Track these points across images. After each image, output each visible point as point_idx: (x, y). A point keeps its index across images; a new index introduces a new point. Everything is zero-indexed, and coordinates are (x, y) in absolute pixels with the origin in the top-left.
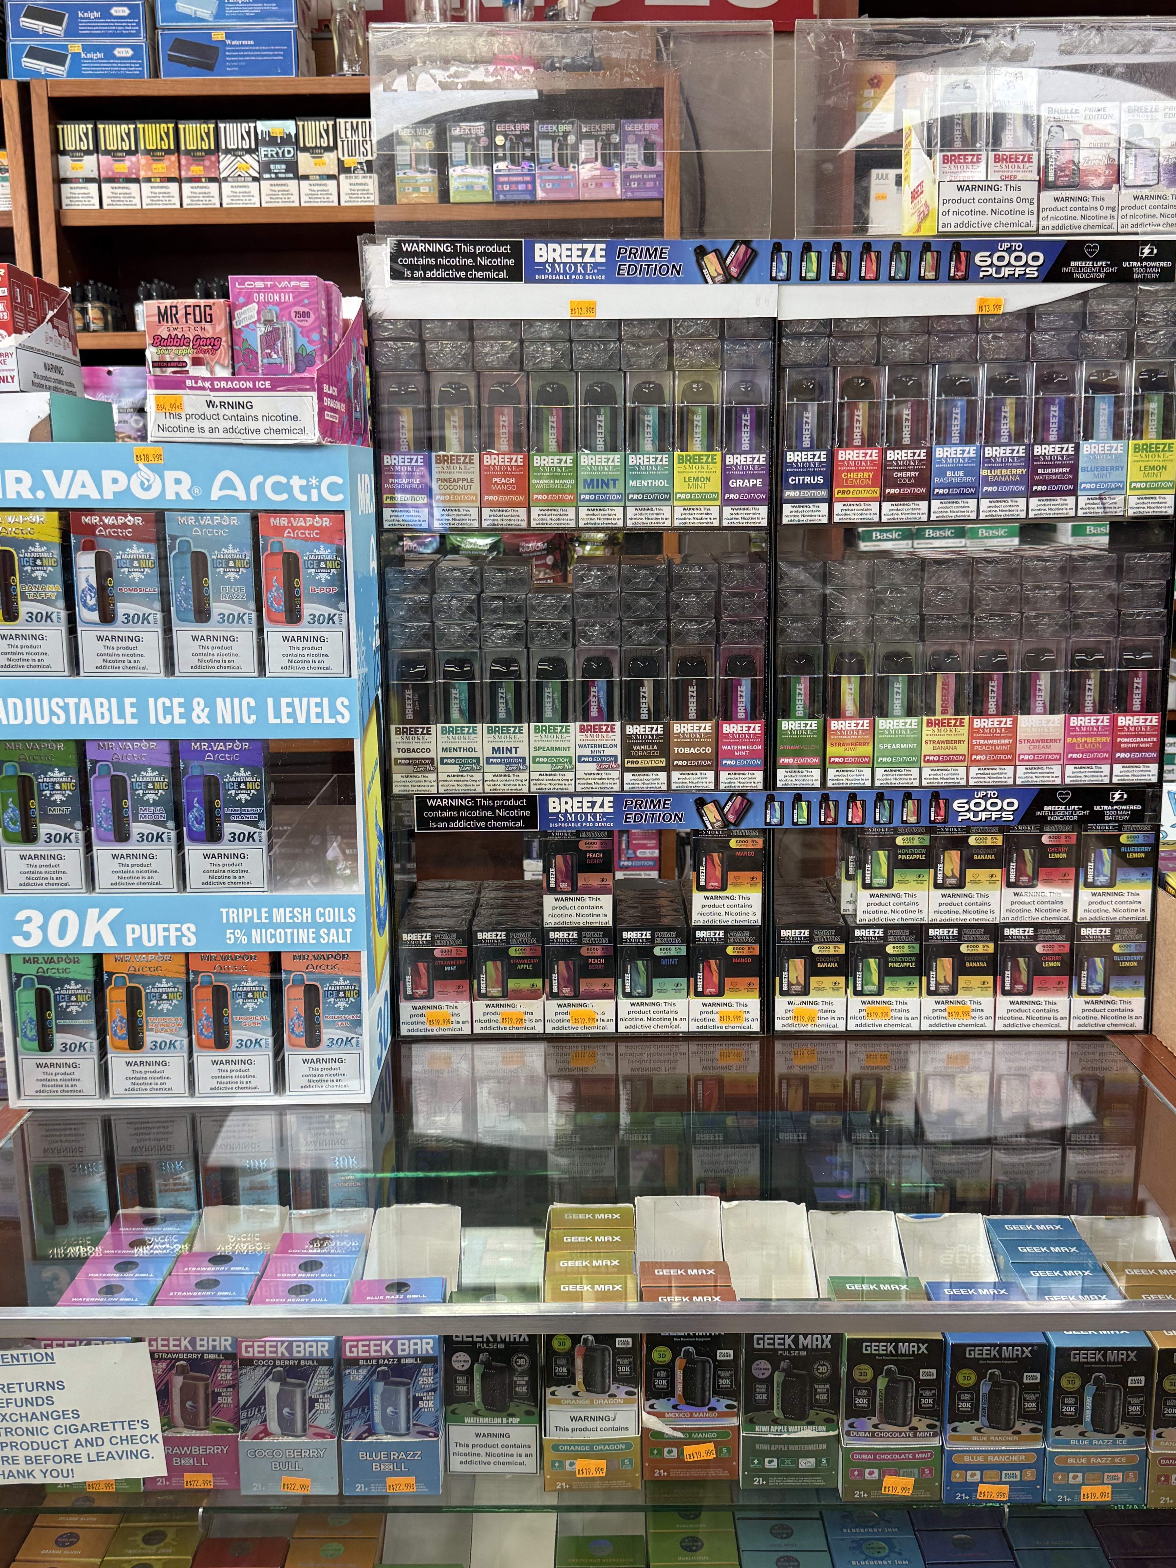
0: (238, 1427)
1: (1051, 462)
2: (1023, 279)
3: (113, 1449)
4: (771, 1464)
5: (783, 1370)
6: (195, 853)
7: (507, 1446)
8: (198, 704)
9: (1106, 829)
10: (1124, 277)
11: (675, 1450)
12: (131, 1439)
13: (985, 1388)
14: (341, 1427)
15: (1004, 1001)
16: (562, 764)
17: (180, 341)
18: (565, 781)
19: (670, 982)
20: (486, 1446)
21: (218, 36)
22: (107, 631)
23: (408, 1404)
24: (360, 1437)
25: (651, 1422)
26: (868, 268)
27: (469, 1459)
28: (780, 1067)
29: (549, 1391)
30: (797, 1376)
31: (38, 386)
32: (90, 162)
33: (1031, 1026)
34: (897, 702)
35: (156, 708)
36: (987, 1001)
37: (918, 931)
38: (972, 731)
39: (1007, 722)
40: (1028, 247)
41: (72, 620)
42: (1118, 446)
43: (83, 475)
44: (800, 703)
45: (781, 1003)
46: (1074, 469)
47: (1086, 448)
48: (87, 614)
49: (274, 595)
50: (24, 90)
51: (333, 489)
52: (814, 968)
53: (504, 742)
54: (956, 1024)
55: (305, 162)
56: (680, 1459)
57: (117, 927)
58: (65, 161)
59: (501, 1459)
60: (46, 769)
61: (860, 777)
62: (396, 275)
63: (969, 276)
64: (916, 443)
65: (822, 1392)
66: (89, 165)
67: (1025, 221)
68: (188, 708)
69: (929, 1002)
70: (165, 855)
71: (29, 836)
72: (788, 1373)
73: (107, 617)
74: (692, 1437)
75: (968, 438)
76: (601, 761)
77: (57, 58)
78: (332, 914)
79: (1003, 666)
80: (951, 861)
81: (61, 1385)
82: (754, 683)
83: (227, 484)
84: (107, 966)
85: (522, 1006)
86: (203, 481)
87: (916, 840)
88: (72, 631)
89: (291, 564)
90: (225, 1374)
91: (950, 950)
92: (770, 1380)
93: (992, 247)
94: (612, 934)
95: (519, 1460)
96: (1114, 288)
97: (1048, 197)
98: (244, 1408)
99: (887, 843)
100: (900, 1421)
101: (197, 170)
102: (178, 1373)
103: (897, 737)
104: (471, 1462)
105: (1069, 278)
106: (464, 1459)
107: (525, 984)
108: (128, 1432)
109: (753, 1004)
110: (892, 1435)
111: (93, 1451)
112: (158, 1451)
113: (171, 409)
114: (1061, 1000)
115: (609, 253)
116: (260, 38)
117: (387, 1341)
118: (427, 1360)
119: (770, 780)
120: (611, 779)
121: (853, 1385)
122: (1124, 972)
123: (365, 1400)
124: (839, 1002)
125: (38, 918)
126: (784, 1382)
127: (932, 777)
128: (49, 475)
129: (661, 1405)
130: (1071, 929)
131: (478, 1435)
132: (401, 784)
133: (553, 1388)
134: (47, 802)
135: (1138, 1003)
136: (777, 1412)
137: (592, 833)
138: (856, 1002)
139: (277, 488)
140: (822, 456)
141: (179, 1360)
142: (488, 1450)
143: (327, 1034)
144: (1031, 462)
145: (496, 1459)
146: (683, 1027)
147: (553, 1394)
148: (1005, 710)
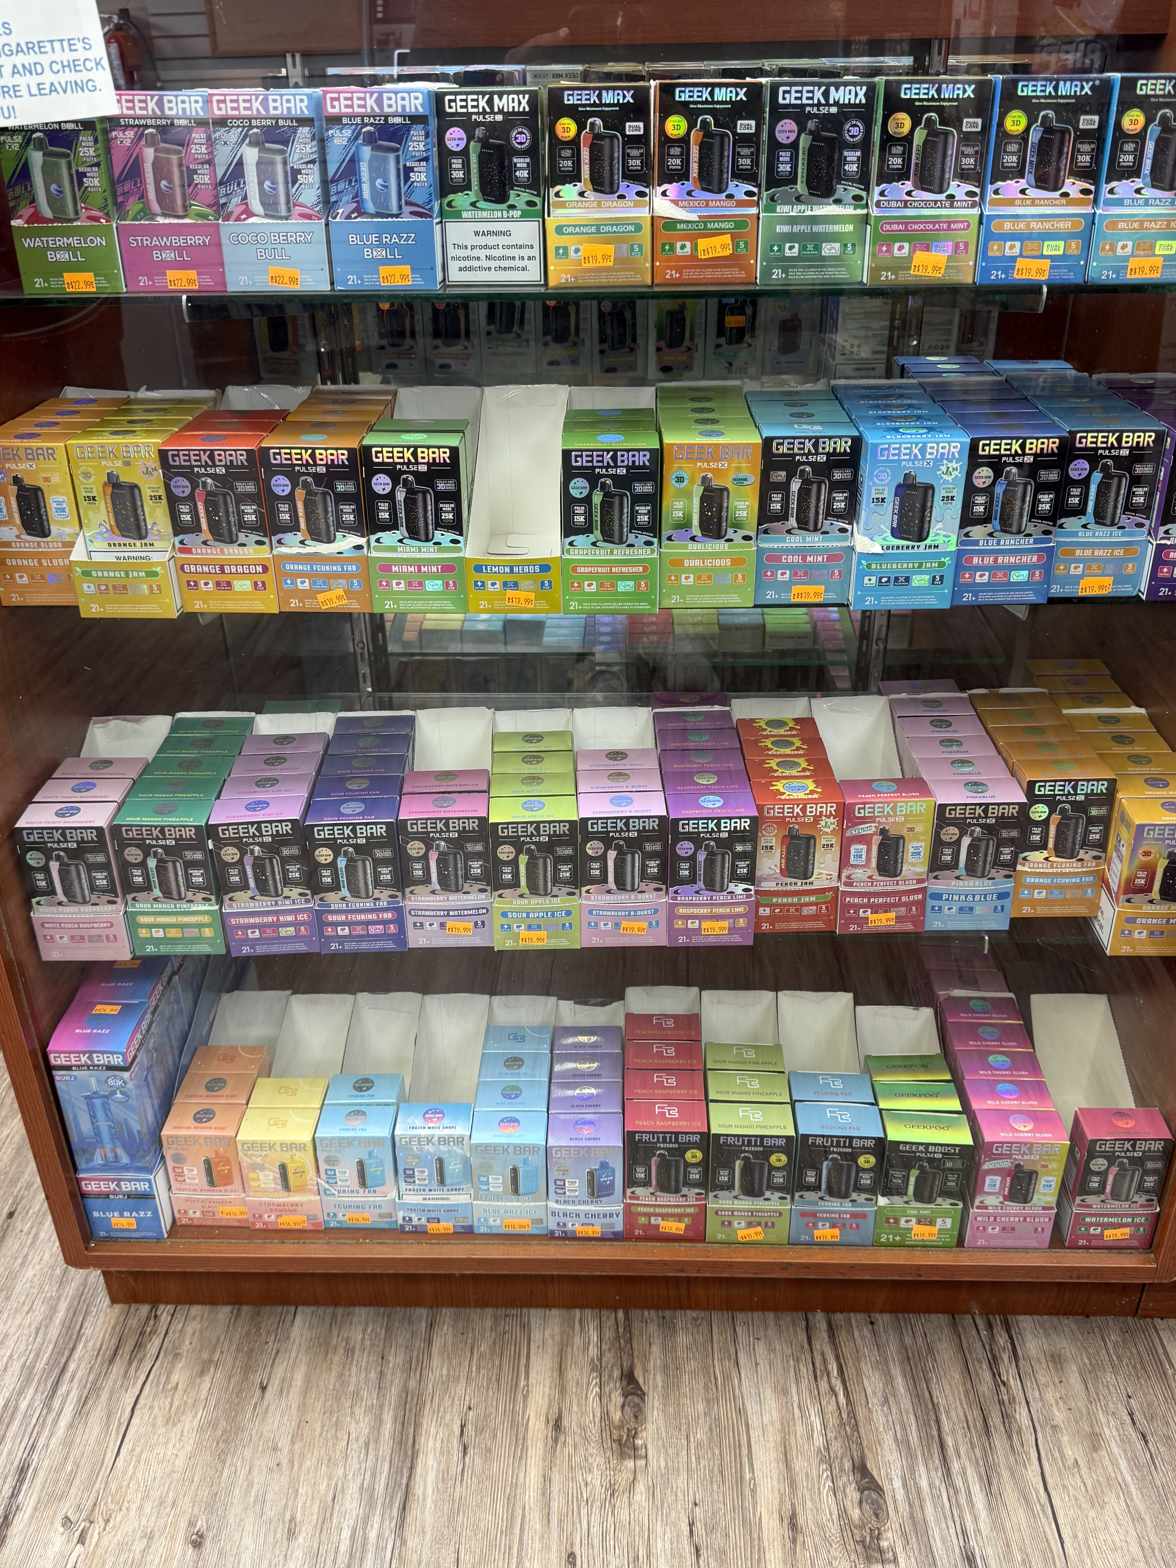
0: (221, 211)
3: (55, 79)
4: (792, 250)
5: (811, 132)
7: (509, 247)
11: (688, 244)
12: (73, 66)
13: (1034, 136)
14: (328, 204)
20: (486, 247)
23: (398, 176)
24: (348, 217)
25: (664, 210)
27: (468, 264)
29: (553, 191)
30: (825, 139)
56: (693, 257)
59: (503, 264)
65: (852, 161)
72: (815, 136)
74: (707, 229)
90: (199, 144)
92: (795, 145)
95: (521, 264)
98: (221, 183)
100: (936, 187)
102: (148, 145)
104: (470, 269)
106: (463, 264)
108: (68, 56)
110: (927, 204)
111: (33, 80)
117: (372, 94)
118: (416, 119)
121: (888, 140)
123: (350, 169)
126: (811, 147)
129: (675, 189)
131: (477, 233)
133: (558, 188)
136: (800, 187)
141: (146, 127)
142: (489, 252)
145: (497, 263)
147: (557, 195)
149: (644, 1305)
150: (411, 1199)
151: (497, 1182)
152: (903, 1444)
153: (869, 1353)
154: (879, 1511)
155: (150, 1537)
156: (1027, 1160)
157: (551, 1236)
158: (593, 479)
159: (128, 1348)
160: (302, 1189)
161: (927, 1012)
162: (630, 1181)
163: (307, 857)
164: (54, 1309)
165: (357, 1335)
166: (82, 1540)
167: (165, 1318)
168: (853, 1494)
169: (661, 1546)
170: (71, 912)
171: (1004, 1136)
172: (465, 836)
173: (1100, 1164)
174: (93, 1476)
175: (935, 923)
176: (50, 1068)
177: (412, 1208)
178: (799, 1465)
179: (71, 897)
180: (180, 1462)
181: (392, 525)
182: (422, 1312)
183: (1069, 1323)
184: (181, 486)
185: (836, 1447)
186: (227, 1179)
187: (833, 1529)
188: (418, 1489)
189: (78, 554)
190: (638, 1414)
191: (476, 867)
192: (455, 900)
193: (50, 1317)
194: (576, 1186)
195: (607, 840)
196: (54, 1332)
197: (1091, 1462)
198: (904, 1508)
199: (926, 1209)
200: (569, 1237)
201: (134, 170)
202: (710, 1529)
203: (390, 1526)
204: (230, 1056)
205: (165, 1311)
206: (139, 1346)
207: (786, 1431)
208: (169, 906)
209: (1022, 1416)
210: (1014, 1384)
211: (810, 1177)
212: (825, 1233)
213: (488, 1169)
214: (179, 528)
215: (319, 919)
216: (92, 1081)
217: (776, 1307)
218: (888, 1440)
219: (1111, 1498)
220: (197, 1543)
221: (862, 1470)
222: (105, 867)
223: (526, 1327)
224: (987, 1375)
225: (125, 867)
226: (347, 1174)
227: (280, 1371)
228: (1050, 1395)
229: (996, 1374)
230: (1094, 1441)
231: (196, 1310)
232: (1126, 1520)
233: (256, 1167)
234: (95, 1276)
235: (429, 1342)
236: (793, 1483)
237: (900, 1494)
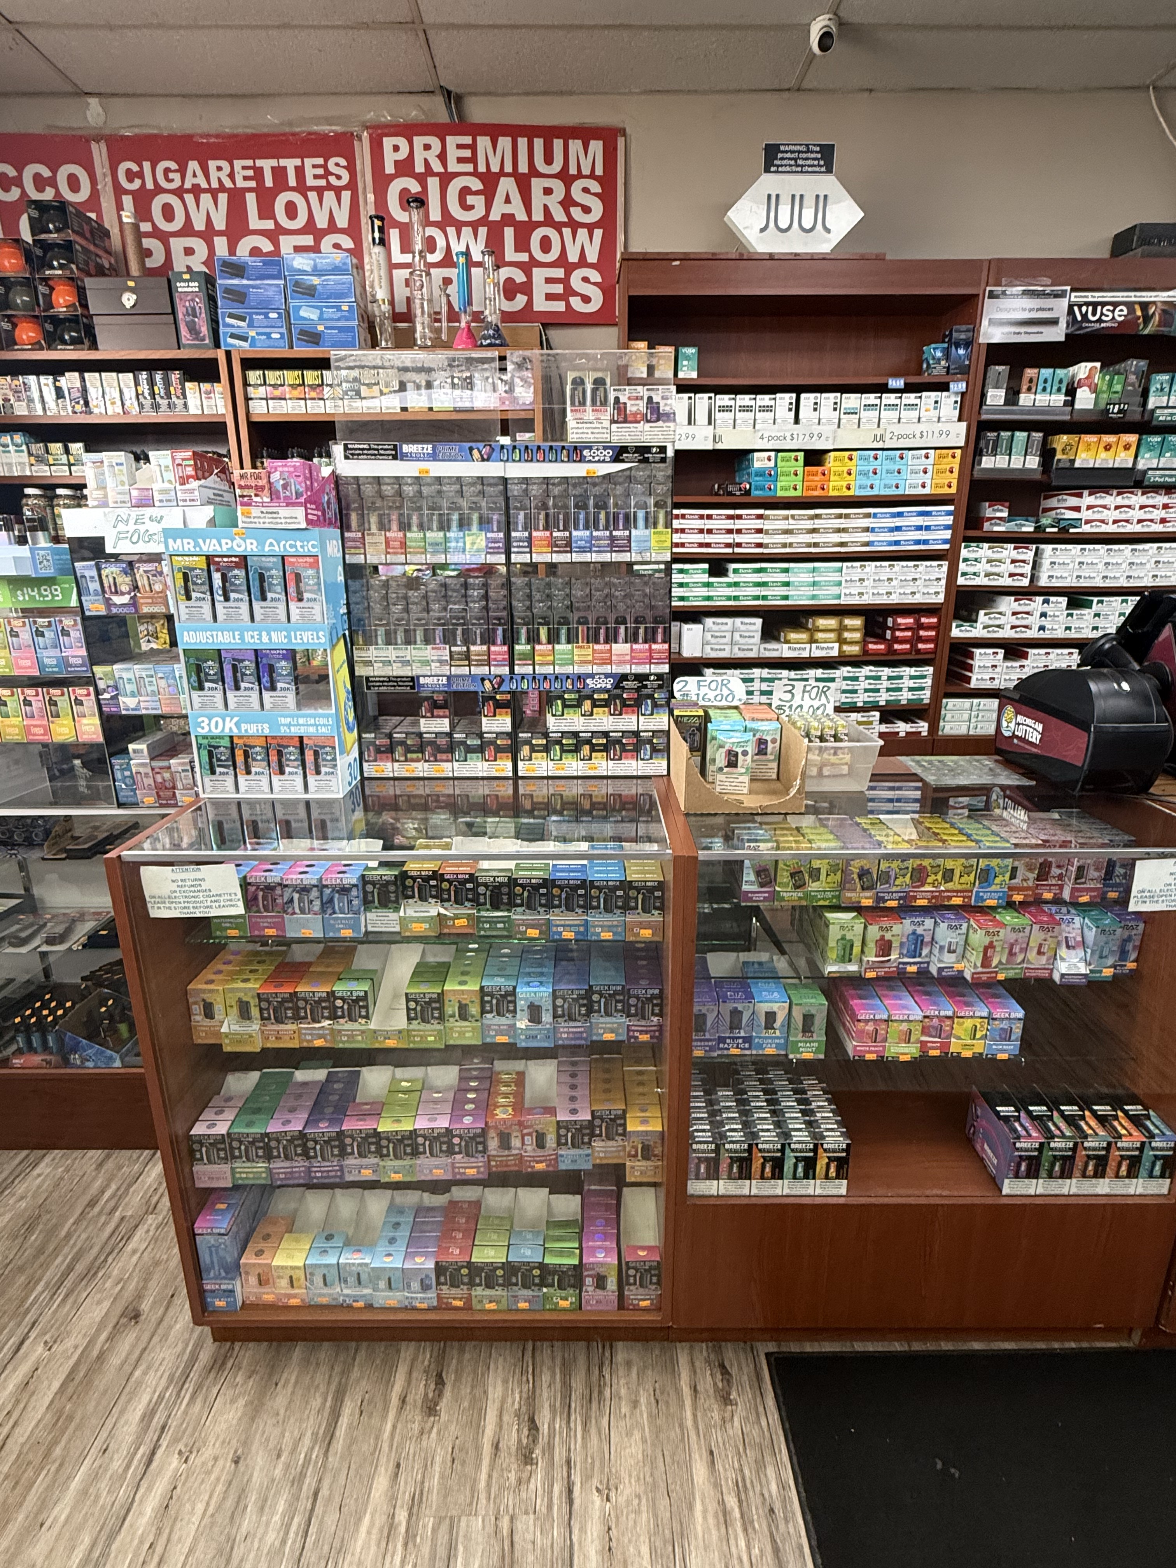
0: (285, 912)
1: (621, 538)
2: (604, 461)
3: (224, 904)
4: (487, 926)
5: (490, 890)
6: (266, 695)
7: (386, 920)
8: (264, 634)
9: (649, 691)
10: (646, 461)
11: (452, 922)
13: (564, 896)
14: (323, 910)
15: (611, 763)
16: (427, 663)
17: (249, 487)
18: (426, 670)
19: (474, 755)
20: (381, 920)
21: (321, 328)
22: (227, 604)
23: (348, 903)
24: (330, 915)
25: (442, 911)
26: (540, 456)
27: (374, 924)
28: (521, 791)
29: (403, 900)
30: (495, 892)
31: (209, 503)
32: (262, 389)
33: (622, 773)
34: (563, 638)
35: (247, 636)
36: (604, 763)
37: (575, 734)
38: (594, 651)
39: (607, 647)
40: (605, 448)
41: (213, 600)
42: (647, 532)
43: (214, 541)
44: (523, 638)
45: (520, 764)
46: (629, 541)
47: (634, 532)
48: (219, 598)
49: (292, 590)
50: (228, 354)
51: (313, 546)
52: (533, 750)
53: (401, 654)
54: (592, 773)
55: (364, 392)
56: (453, 925)
57: (237, 725)
58: (250, 389)
59: (386, 926)
60: (206, 661)
61: (549, 670)
62: (346, 458)
63: (582, 460)
64: (565, 529)
65: (505, 899)
66: (261, 391)
67: (605, 437)
68: (260, 635)
69: (581, 763)
70: (255, 695)
71: (201, 688)
72: (492, 891)
73: (227, 599)
74: (456, 917)
75: (587, 527)
76: (441, 662)
77: (245, 339)
78: (322, 721)
79: (606, 623)
80: (587, 705)
81: (203, 880)
82: (504, 631)
83: (271, 544)
84: (235, 741)
85: (414, 765)
86: (261, 544)
87: (573, 696)
88: (213, 605)
89: (298, 578)
90: (278, 891)
91: (588, 742)
92: (485, 895)
93: (590, 448)
94: (450, 735)
95: (393, 926)
96: (643, 465)
97: (614, 426)
98: (286, 904)
99: (561, 697)
100: (533, 909)
101: (313, 394)
102: (260, 891)
103: (563, 653)
104: (375, 927)
105: (623, 461)
106: (372, 924)
107: (414, 756)
109: (509, 765)
110: (530, 914)
111: (217, 904)
112: (241, 904)
113: (247, 515)
114: (634, 763)
115: (434, 449)
116: (341, 329)
117: (339, 879)
118: (355, 886)
119: (512, 671)
120: (446, 670)
121: (515, 895)
122: (659, 751)
123: (331, 900)
124: (544, 763)
125: (207, 721)
126: (491, 896)
127: (578, 670)
128: (201, 541)
129: (446, 904)
130: (636, 734)
131: (377, 916)
132: (360, 671)
133: (405, 899)
134: (207, 674)
135: (664, 763)
136: (488, 907)
137: (439, 692)
138: (551, 763)
139: (291, 546)
140: (526, 534)
141: (261, 885)
142: (382, 922)
143: (323, 770)
144: (612, 538)
145: (384, 926)
146: (481, 774)
147: (405, 901)
148: (607, 641)
149: (453, 1339)
150: (346, 1291)
151: (382, 1284)
152: (553, 1408)
153: (548, 1362)
154: (535, 1441)
155: (216, 1459)
156: (602, 1271)
157: (406, 1308)
158: (417, 1002)
159: (217, 1366)
160: (300, 1287)
161: (579, 1197)
162: (438, 1283)
163: (304, 1146)
164: (187, 1345)
165: (322, 1355)
166: (186, 1461)
167: (237, 1348)
168: (526, 1432)
169: (438, 1459)
170: (209, 1168)
171: (592, 1260)
172: (368, 1136)
173: (632, 1272)
174: (195, 1430)
175: (562, 1167)
176: (194, 1235)
177: (347, 1296)
178: (506, 1418)
179: (210, 1162)
180: (235, 1422)
181: (343, 1017)
182: (353, 1344)
183: (639, 1345)
184: (264, 1005)
185: (524, 1409)
186: (267, 1282)
187: (513, 1449)
188: (337, 1433)
189: (224, 1029)
190: (440, 1395)
191: (373, 1148)
192: (365, 1161)
193: (185, 1349)
194: (416, 1285)
195: (425, 1137)
196: (186, 1357)
197: (632, 1414)
198: (546, 1440)
199: (563, 1293)
200: (414, 1309)
201: (255, 898)
202: (461, 1450)
203: (322, 1451)
204: (274, 1223)
205: (237, 1345)
206: (224, 1363)
207: (503, 1401)
208: (249, 1164)
209: (607, 1393)
210: (607, 1376)
211: (514, 1280)
212: (523, 1305)
213: (379, 1278)
214: (262, 1019)
215: (309, 1170)
216: (212, 1240)
217: (512, 1340)
218: (546, 1405)
219: (636, 1432)
220: (236, 1462)
221: (532, 1420)
222: (224, 1149)
223: (398, 1351)
224: (597, 1372)
225: (232, 1148)
226: (318, 1280)
227: (285, 1375)
228: (622, 1381)
229: (601, 1371)
230: (635, 1404)
231: (251, 1345)
232: (640, 1443)
233: (279, 1277)
234: (207, 1330)
235: (354, 1359)
236: (501, 1427)
237: (546, 1431)
